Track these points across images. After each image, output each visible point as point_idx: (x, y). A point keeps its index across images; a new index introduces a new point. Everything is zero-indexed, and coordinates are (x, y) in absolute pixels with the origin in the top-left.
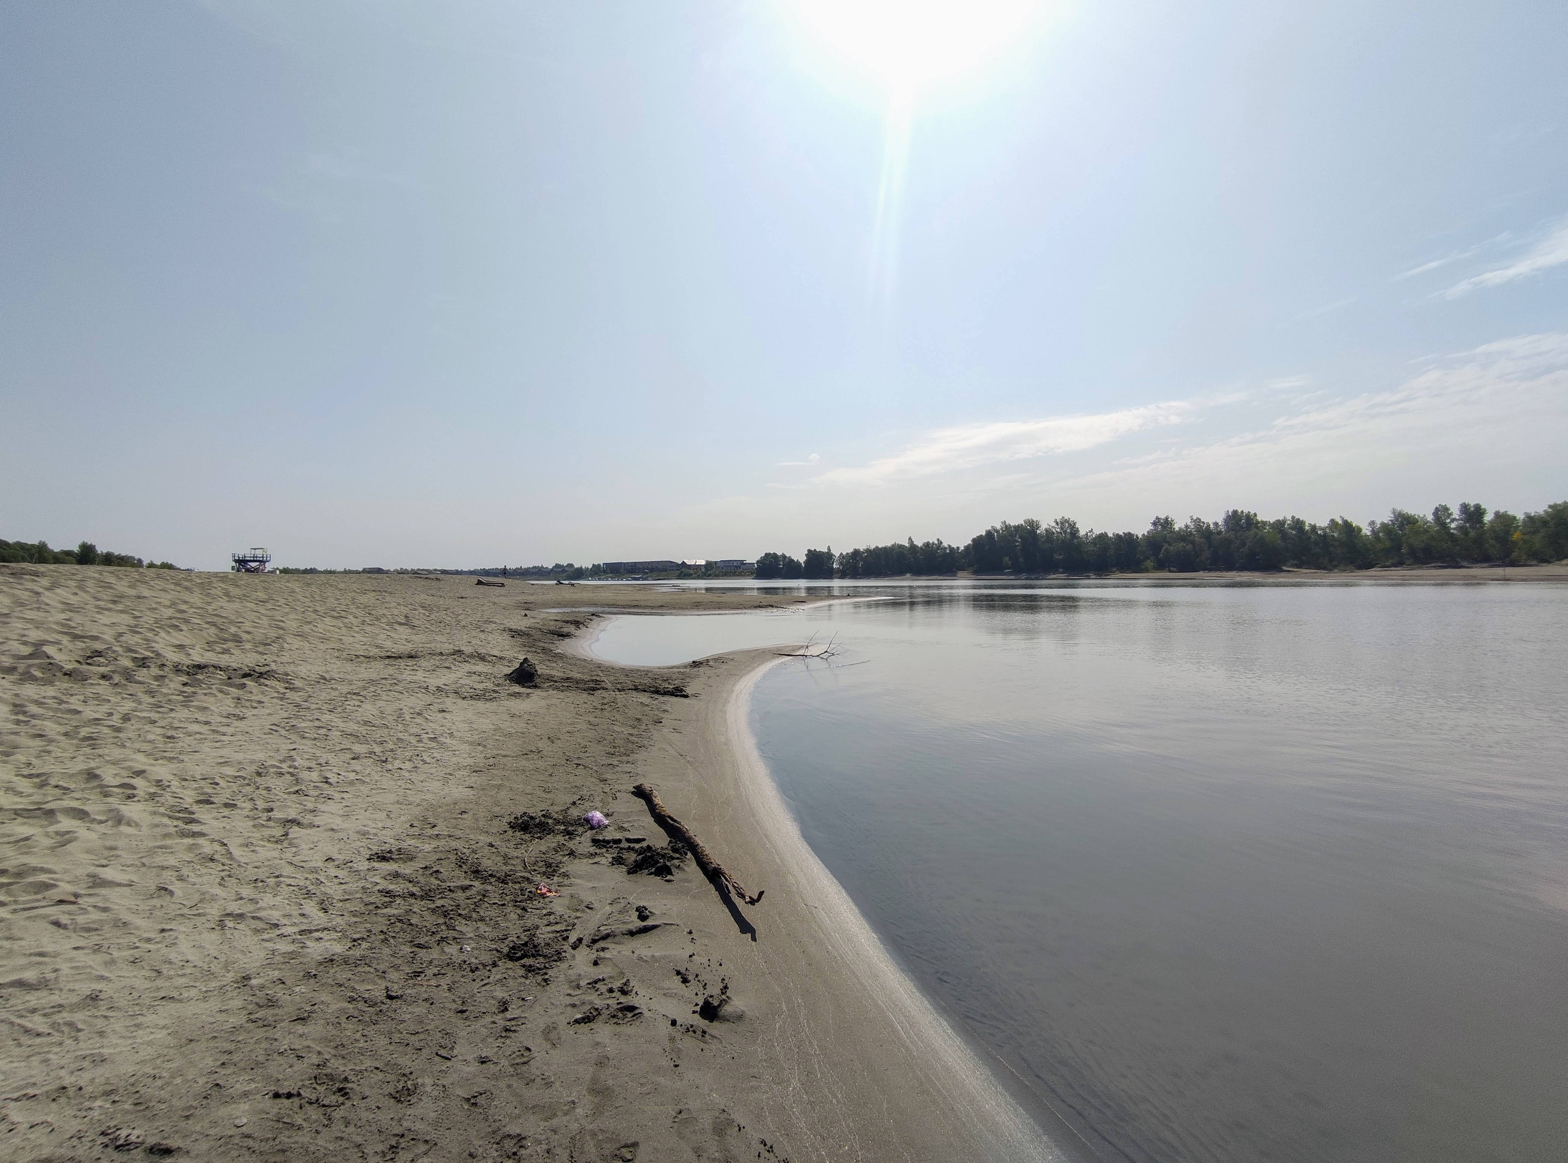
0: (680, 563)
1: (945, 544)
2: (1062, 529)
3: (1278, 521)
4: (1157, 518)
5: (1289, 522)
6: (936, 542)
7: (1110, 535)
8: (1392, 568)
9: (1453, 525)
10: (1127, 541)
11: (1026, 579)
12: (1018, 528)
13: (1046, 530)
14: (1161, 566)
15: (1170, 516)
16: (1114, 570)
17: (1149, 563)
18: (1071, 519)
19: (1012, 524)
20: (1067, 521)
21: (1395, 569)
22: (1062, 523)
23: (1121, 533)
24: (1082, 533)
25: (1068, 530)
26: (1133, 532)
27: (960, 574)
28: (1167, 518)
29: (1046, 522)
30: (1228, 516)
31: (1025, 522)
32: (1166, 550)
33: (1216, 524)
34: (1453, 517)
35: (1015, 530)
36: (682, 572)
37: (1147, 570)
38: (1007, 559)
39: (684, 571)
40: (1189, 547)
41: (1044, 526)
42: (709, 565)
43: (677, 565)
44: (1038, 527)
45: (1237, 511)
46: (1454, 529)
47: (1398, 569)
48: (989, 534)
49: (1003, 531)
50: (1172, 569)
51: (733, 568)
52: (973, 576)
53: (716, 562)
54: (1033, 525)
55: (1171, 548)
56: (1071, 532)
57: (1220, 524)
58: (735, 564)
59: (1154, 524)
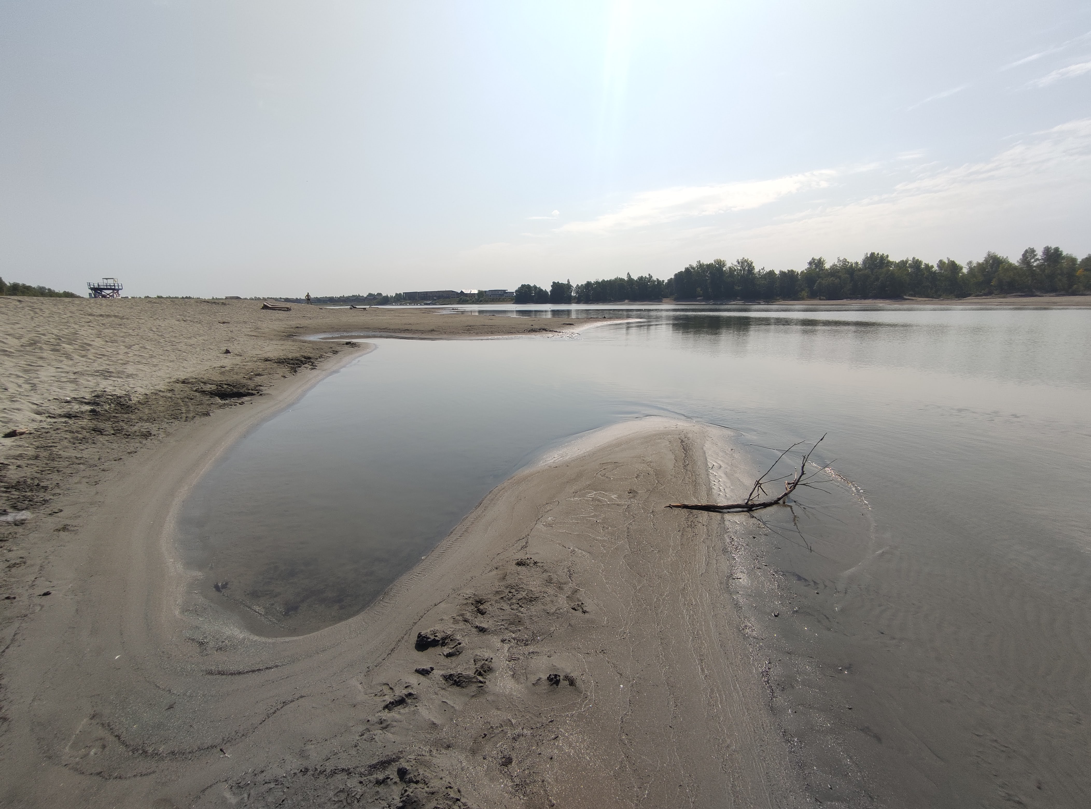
0: (459, 292)
1: (654, 278)
2: (742, 266)
3: (903, 261)
4: (813, 259)
5: (910, 262)
6: (648, 277)
7: (777, 272)
8: (984, 297)
9: (1035, 264)
10: (789, 276)
11: (714, 304)
12: (709, 266)
13: (730, 268)
14: (814, 295)
15: (823, 257)
16: (778, 298)
17: (804, 294)
18: (750, 260)
19: (705, 263)
20: (746, 261)
21: (986, 297)
22: (742, 263)
23: (786, 271)
24: (756, 270)
25: (747, 268)
26: (794, 270)
27: (665, 300)
28: (820, 259)
29: (731, 262)
30: (867, 258)
31: (715, 262)
32: (820, 282)
33: (857, 263)
34: (1037, 257)
35: (707, 268)
36: (461, 299)
37: (803, 299)
38: (699, 289)
39: (462, 298)
40: (837, 281)
41: (728, 265)
42: (481, 293)
43: (457, 293)
44: (724, 265)
45: (874, 253)
46: (1035, 267)
47: (988, 297)
48: (687, 270)
49: (698, 268)
50: (822, 298)
51: (498, 296)
52: (674, 302)
53: (485, 291)
54: (720, 264)
55: (824, 282)
56: (748, 269)
57: (859, 263)
58: (500, 293)
59: (810, 263)
